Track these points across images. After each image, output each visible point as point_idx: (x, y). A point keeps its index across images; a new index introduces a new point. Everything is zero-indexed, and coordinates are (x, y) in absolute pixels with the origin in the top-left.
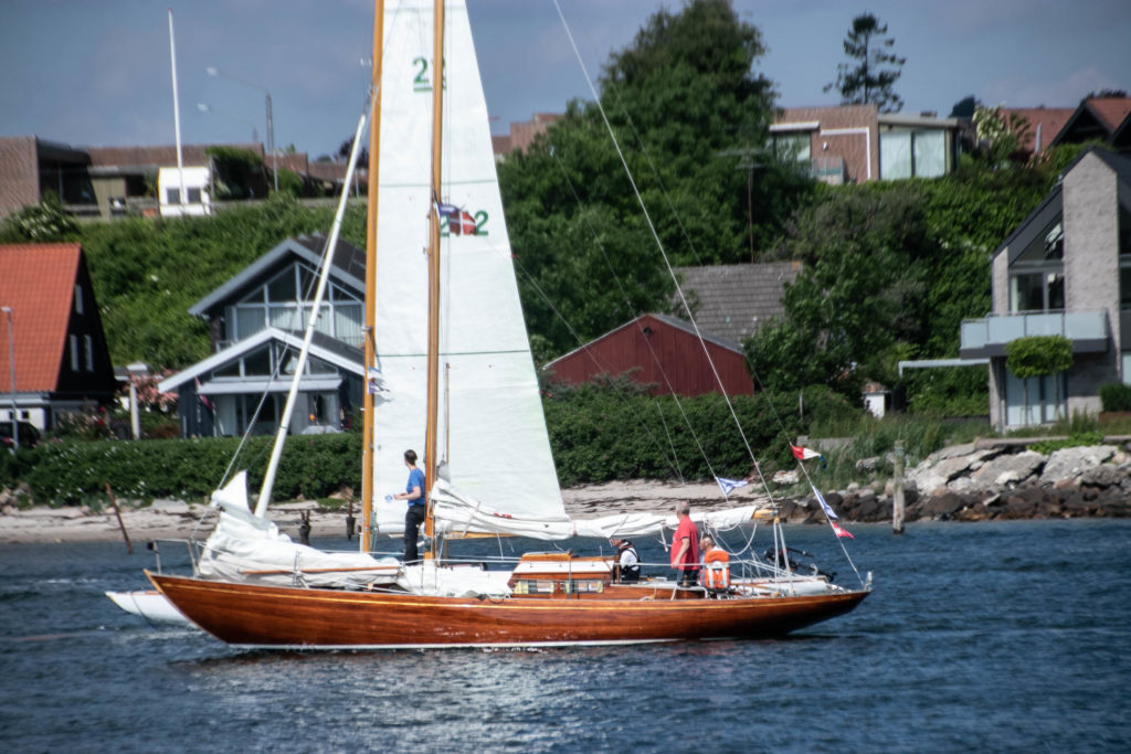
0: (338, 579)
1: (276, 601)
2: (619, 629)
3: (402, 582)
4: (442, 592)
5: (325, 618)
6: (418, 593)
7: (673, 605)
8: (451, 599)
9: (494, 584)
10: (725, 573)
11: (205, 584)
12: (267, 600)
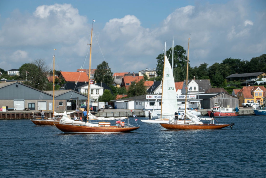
0: (78, 124)
1: (70, 127)
2: (112, 131)
3: (86, 125)
4: (91, 126)
5: (76, 129)
6: (88, 126)
7: (118, 128)
8: (92, 127)
9: (97, 125)
10: (124, 125)
11: (61, 125)
12: (69, 127)
